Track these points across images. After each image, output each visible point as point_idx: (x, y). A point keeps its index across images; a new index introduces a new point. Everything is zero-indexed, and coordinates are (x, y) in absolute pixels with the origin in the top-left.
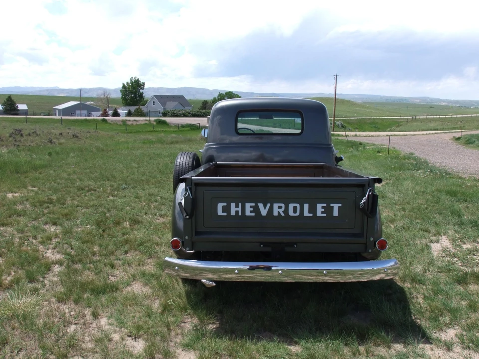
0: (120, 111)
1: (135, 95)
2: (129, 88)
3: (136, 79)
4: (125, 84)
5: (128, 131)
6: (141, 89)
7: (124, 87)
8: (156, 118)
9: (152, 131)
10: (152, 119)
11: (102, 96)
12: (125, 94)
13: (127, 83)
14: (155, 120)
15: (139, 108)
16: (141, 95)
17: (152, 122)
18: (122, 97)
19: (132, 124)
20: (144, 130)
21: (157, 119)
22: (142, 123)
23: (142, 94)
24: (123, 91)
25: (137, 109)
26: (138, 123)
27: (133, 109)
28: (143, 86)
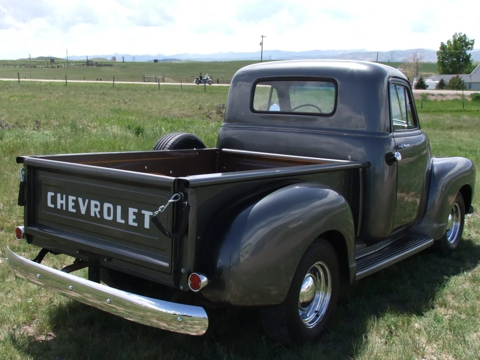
0: (428, 81)
1: (458, 59)
2: (449, 49)
3: (462, 35)
4: (445, 44)
5: (424, 109)
6: (469, 48)
7: (443, 47)
8: (473, 92)
9: (461, 111)
10: (467, 93)
11: (411, 61)
12: (443, 58)
13: (449, 42)
14: (472, 95)
15: (457, 77)
16: (467, 59)
17: (466, 98)
18: (439, 62)
19: (436, 100)
20: (449, 109)
21: (475, 94)
22: (451, 98)
23: (468, 57)
24: (441, 53)
25: (453, 78)
26: (444, 99)
27: (447, 78)
28: (472, 44)
